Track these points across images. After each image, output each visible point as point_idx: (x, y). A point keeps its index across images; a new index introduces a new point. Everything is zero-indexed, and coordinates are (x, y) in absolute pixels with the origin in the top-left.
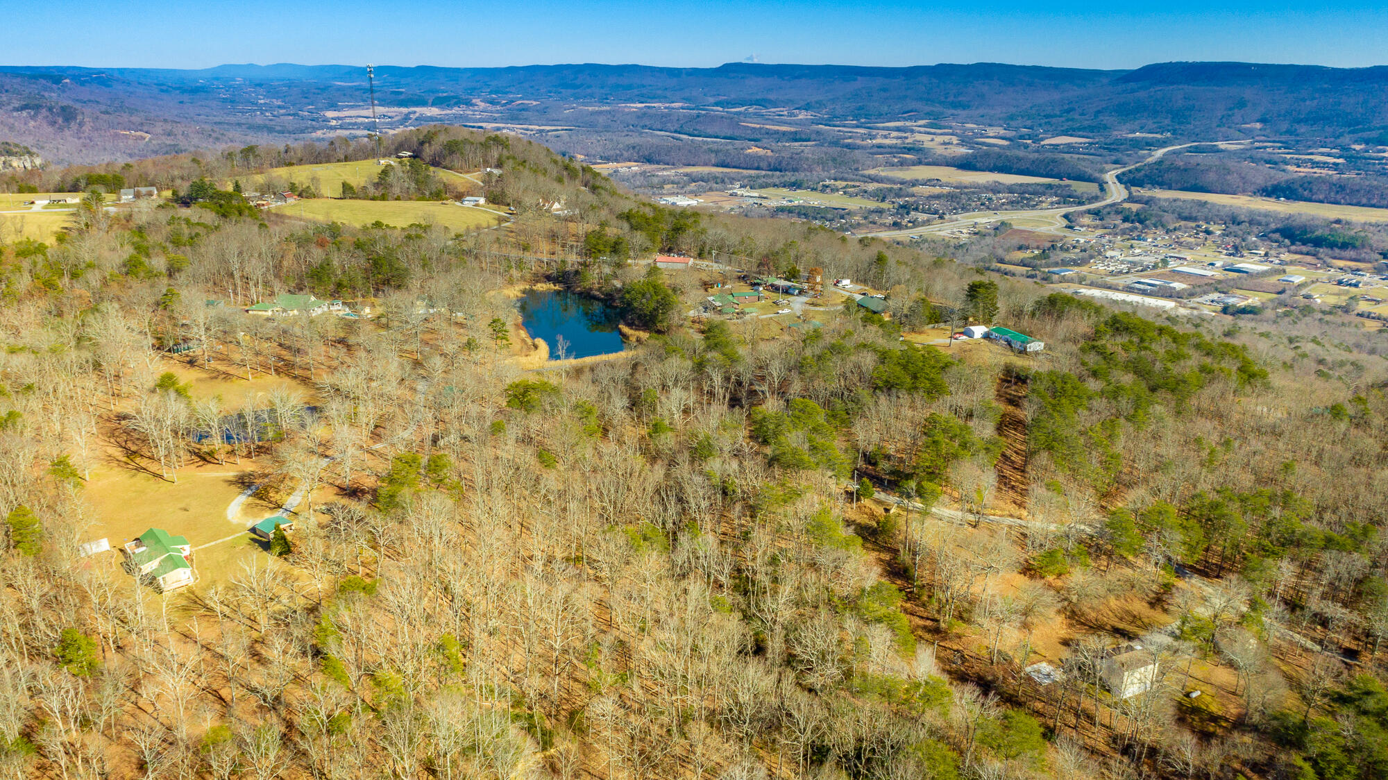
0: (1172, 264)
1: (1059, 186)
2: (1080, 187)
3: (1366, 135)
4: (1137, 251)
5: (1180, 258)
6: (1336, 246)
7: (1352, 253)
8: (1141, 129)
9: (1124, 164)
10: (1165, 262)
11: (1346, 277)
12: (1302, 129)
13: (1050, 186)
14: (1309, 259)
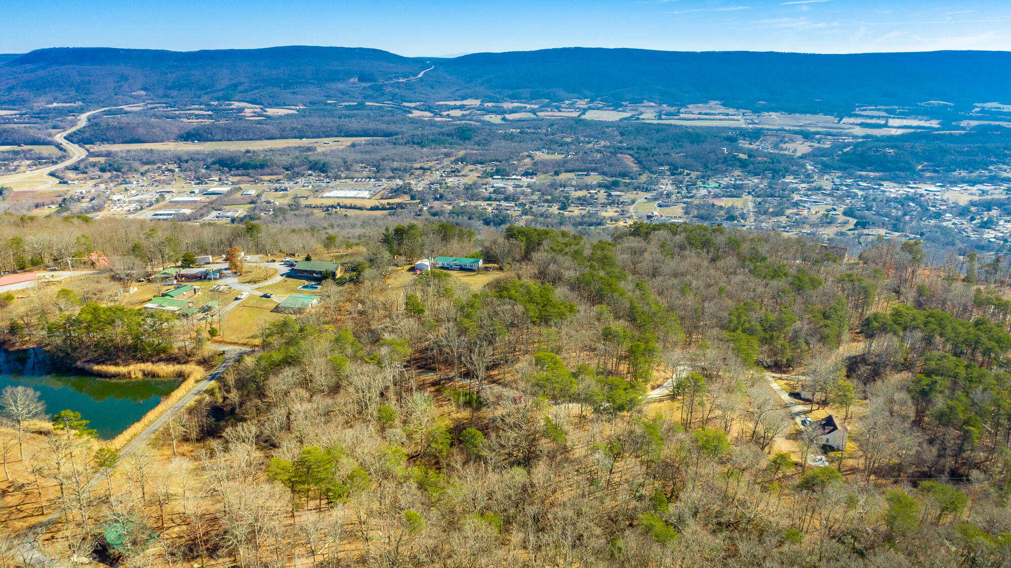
0: (168, 197)
1: (23, 151)
2: (45, 150)
3: (215, 95)
4: (134, 192)
5: (168, 192)
6: (257, 167)
7: (269, 170)
8: (55, 100)
9: (64, 129)
10: (162, 196)
11: (277, 185)
12: (174, 93)
13: (16, 153)
14: (246, 178)
